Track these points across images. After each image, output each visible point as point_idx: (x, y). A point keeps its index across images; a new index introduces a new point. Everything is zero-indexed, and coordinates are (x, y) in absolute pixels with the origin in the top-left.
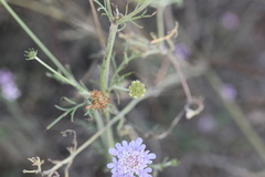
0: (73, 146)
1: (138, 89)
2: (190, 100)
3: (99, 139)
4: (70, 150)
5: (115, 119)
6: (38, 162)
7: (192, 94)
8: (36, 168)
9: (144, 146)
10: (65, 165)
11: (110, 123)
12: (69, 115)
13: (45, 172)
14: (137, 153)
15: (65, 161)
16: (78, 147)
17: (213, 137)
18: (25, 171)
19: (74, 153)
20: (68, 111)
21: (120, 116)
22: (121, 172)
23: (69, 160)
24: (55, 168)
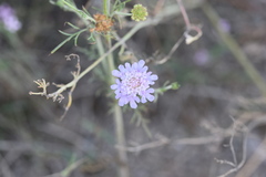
0: (76, 70)
1: (140, 12)
2: (189, 27)
3: (100, 64)
4: (74, 74)
5: (117, 45)
6: (44, 85)
7: (191, 22)
8: (41, 90)
9: (146, 68)
10: (69, 89)
11: (112, 49)
12: (73, 40)
13: (50, 95)
14: (140, 74)
15: (69, 85)
16: (81, 72)
17: (207, 71)
18: (31, 93)
19: (77, 77)
20: (72, 36)
21: (122, 42)
22: (124, 93)
23: (72, 84)
24: (59, 91)
